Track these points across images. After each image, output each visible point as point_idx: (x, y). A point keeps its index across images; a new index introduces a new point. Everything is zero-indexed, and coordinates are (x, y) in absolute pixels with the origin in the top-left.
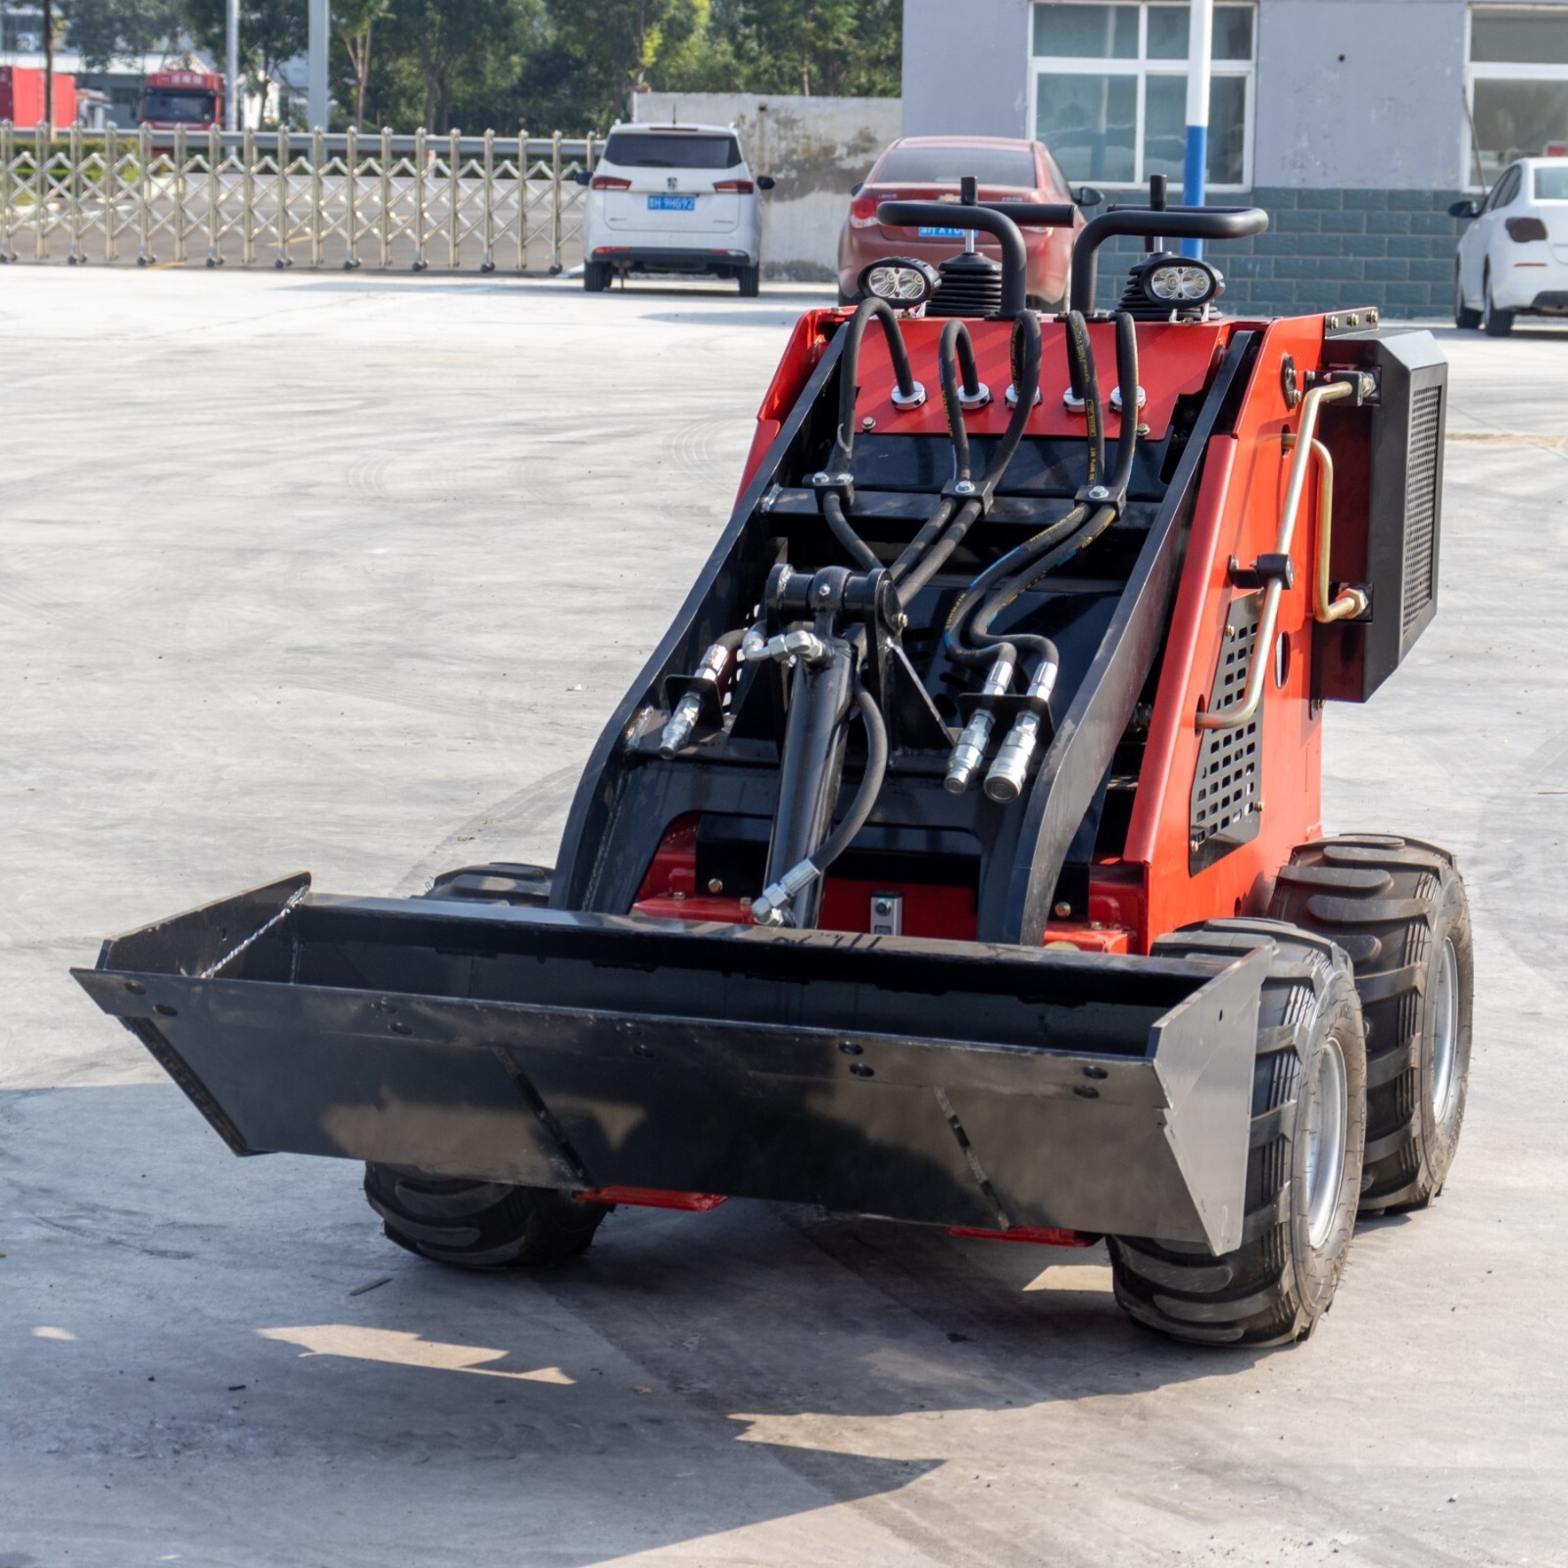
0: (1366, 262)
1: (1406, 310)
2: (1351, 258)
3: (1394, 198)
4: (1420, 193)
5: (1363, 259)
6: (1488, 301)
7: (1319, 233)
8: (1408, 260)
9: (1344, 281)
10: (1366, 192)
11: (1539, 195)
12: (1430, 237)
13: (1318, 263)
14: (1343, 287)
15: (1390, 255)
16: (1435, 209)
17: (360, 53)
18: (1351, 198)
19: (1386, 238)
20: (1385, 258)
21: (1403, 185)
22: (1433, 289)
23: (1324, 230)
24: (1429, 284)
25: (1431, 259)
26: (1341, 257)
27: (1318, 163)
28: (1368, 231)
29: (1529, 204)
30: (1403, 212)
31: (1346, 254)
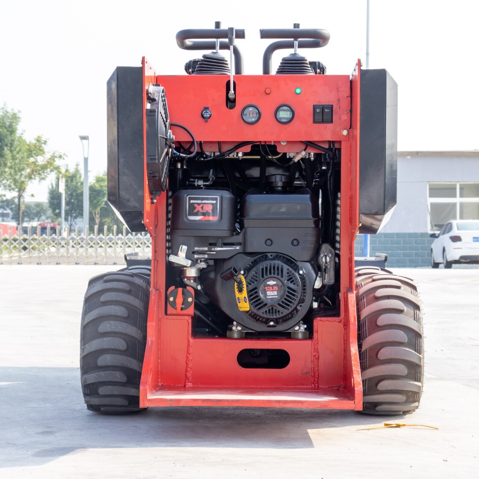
0: (403, 253)
1: (415, 265)
2: (399, 251)
3: (410, 235)
4: (417, 233)
5: (402, 252)
6: (445, 259)
7: (390, 245)
8: (414, 252)
9: (397, 258)
10: (402, 233)
11: (458, 229)
12: (420, 245)
13: (390, 253)
14: (397, 259)
15: (409, 250)
16: (421, 237)
17: (97, 216)
18: (398, 235)
19: (408, 245)
20: (408, 251)
21: (412, 231)
22: (422, 259)
23: (391, 244)
24: (420, 258)
25: (421, 251)
26: (396, 251)
27: (389, 226)
28: (403, 244)
29: (455, 232)
30: (412, 239)
31: (397, 250)
